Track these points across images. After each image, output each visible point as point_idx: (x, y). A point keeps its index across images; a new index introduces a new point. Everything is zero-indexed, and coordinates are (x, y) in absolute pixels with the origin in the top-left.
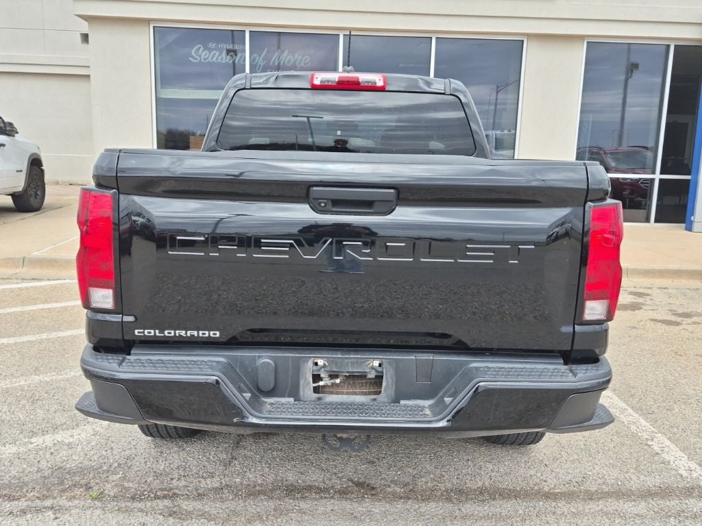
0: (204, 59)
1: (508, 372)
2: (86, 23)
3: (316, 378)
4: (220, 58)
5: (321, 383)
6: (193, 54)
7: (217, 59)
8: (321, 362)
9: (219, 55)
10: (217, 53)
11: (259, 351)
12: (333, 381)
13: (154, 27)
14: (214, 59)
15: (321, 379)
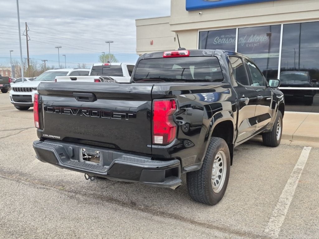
0: (219, 43)
1: (134, 160)
2: (175, 33)
3: (84, 155)
4: (226, 41)
5: (85, 157)
6: (215, 41)
7: (224, 42)
8: (84, 150)
9: (226, 40)
10: (225, 39)
11: (68, 144)
12: (88, 157)
13: (199, 32)
14: (223, 42)
15: (85, 156)
